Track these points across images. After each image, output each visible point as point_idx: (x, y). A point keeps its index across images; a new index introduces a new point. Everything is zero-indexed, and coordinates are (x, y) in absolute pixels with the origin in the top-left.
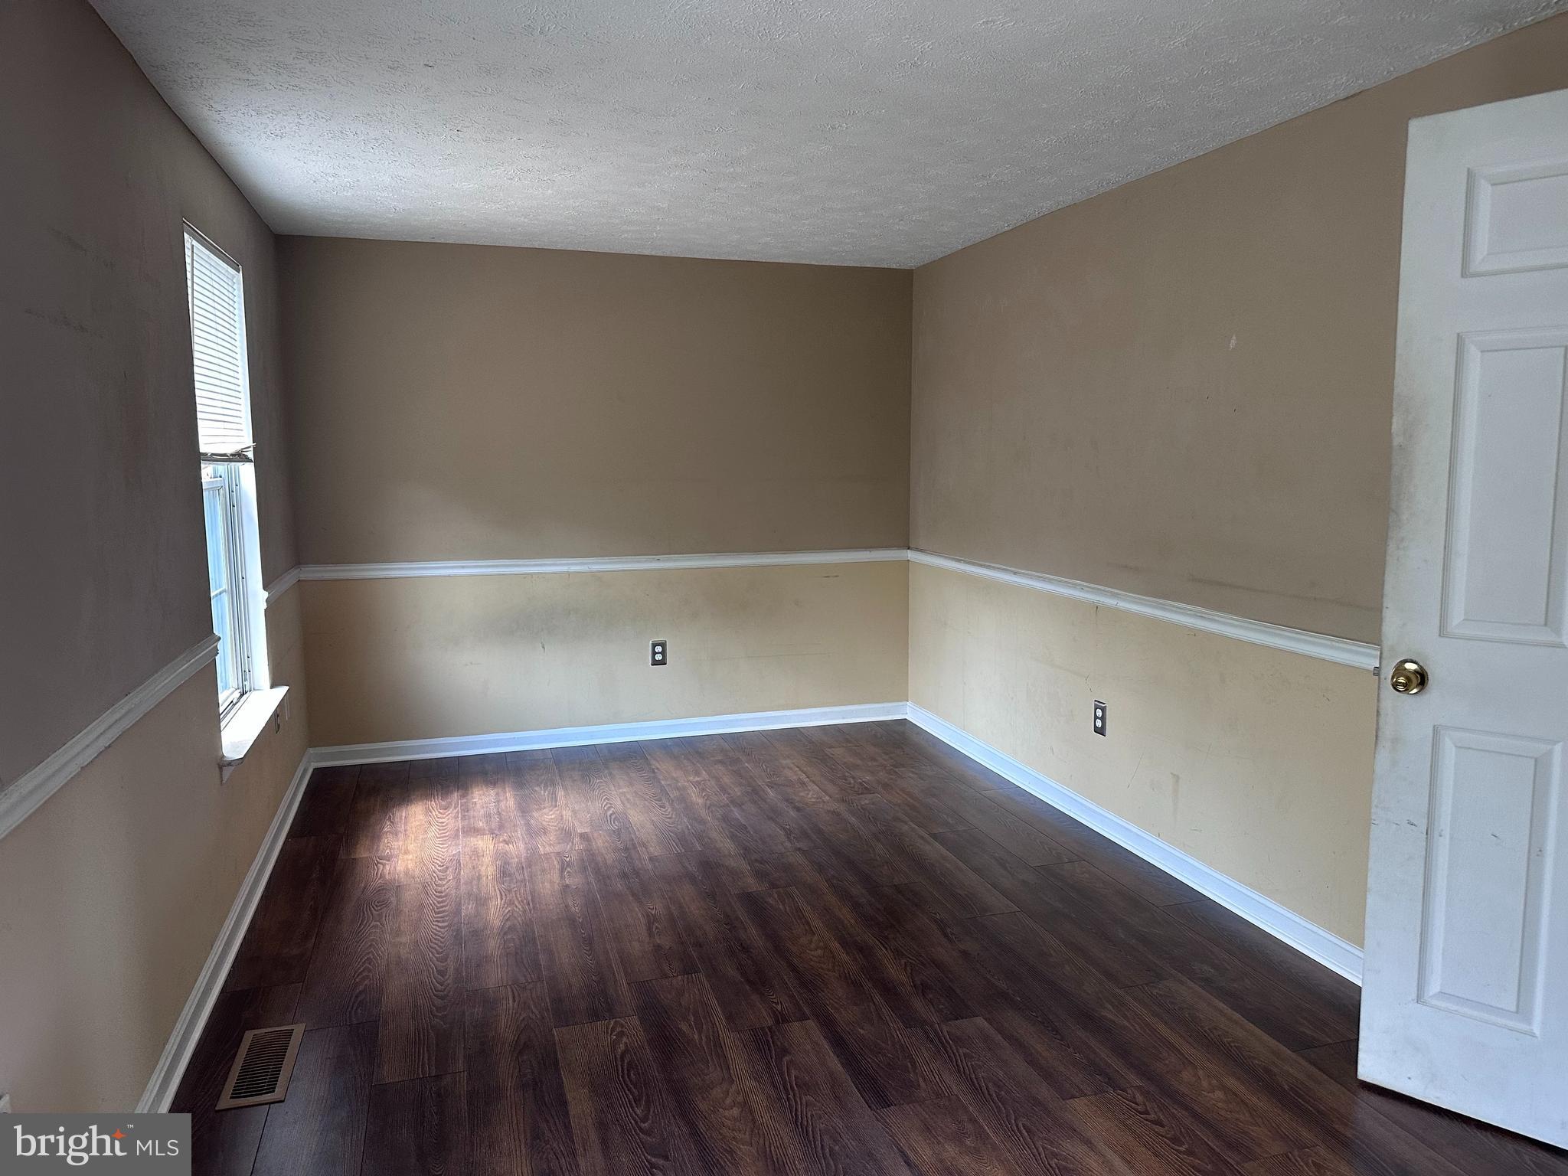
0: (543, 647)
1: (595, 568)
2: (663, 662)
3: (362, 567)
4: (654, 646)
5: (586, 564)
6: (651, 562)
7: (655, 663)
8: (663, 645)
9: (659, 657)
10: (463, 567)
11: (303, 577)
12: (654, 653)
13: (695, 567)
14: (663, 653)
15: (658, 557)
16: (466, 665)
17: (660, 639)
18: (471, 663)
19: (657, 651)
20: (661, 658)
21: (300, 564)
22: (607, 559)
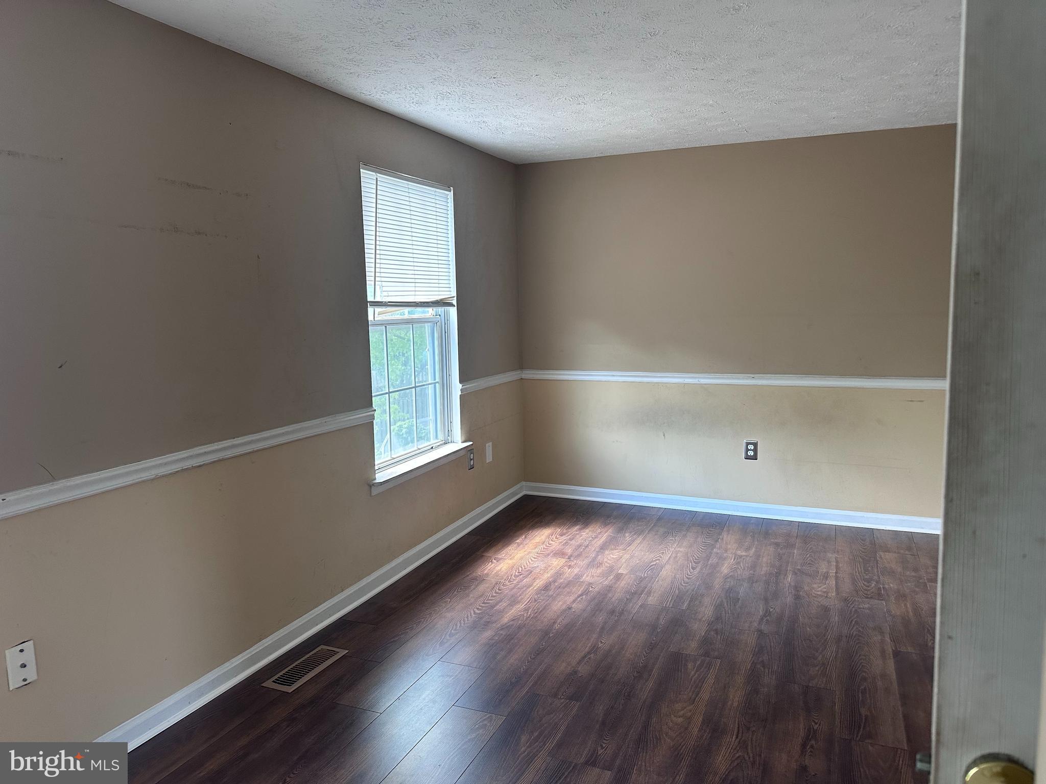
0: (664, 435)
1: (703, 381)
2: (755, 457)
3: (556, 373)
4: (748, 444)
5: (696, 378)
6: (747, 379)
7: (748, 457)
8: (755, 445)
9: (751, 453)
10: (613, 376)
11: (524, 376)
12: (747, 450)
13: (784, 385)
14: (755, 450)
15: (753, 376)
16: (614, 442)
17: (754, 440)
18: (617, 441)
19: (749, 448)
20: (752, 454)
21: (522, 369)
22: (712, 375)
